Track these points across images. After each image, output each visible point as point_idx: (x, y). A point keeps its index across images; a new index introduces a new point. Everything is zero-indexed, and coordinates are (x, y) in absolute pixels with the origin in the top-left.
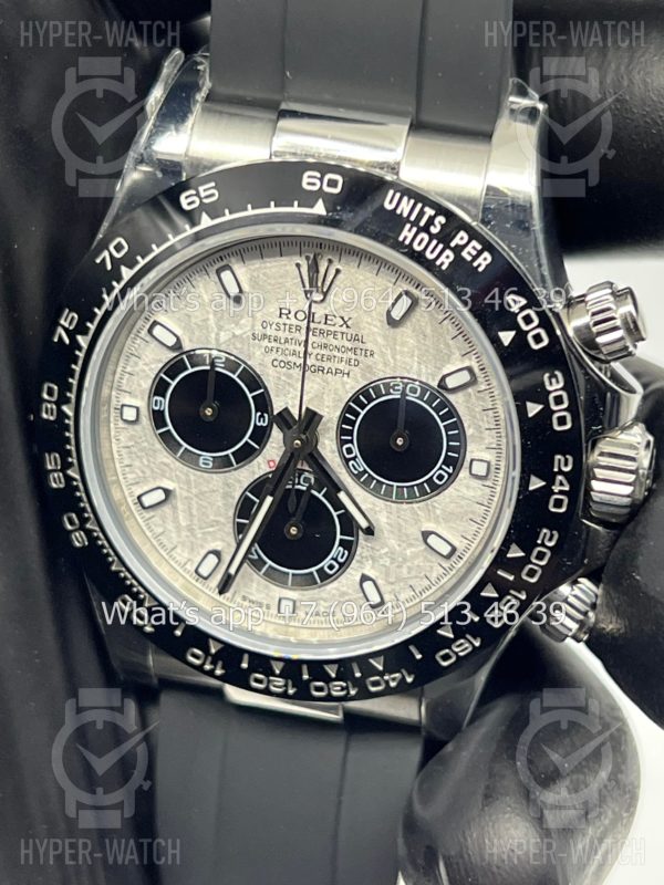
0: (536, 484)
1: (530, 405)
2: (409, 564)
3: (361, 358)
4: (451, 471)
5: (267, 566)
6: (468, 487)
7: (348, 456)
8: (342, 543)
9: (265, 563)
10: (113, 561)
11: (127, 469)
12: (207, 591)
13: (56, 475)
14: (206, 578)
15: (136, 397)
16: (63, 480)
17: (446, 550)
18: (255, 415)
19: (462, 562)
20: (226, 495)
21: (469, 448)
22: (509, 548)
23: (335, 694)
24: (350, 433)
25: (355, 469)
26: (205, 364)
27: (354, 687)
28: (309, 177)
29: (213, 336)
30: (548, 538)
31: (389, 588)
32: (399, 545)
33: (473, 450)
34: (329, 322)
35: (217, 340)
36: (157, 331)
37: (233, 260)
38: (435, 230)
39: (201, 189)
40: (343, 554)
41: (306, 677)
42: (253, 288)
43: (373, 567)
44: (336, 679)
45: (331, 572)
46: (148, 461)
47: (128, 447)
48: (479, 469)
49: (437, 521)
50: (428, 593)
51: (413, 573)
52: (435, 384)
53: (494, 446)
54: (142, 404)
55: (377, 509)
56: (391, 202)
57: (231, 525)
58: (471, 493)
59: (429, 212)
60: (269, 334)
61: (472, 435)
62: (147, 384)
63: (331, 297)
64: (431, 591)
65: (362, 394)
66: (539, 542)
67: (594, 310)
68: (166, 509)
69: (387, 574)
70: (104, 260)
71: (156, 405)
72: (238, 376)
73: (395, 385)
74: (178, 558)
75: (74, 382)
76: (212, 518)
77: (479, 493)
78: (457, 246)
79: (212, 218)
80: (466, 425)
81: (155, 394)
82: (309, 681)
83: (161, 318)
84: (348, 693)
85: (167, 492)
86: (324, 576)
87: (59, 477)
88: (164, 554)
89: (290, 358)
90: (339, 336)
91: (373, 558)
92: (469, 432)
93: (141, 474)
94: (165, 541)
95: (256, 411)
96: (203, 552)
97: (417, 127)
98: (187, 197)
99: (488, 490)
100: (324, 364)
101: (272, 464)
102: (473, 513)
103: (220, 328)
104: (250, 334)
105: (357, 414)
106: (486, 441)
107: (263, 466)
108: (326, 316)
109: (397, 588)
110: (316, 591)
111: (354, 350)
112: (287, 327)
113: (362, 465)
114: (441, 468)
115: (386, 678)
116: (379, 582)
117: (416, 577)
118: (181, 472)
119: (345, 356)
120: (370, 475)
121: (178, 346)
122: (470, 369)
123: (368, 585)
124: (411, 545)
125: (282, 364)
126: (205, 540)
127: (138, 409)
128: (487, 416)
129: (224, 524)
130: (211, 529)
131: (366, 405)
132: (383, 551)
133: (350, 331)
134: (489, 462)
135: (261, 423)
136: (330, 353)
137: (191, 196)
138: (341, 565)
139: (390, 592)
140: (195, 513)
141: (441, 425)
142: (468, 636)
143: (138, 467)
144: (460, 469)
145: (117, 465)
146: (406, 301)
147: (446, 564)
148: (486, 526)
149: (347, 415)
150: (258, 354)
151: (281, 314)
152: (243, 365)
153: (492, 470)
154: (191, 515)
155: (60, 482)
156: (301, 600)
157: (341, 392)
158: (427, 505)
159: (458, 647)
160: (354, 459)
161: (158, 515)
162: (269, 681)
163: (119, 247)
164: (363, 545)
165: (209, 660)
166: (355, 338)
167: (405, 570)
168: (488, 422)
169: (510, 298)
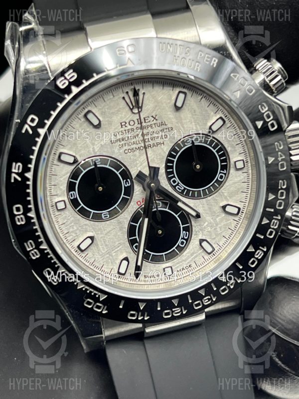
0: (271, 160)
1: (257, 123)
2: (219, 226)
3: (167, 133)
4: (225, 172)
5: (151, 256)
6: (236, 177)
7: (174, 185)
8: (184, 229)
10: (78, 284)
11: (66, 235)
12: (125, 281)
13: (33, 252)
14: (124, 274)
15: (60, 196)
16: (38, 253)
17: (235, 211)
18: (123, 182)
19: (244, 214)
20: (121, 229)
22: (269, 196)
23: (206, 304)
24: (172, 172)
25: (180, 189)
26: (91, 166)
27: (214, 296)
28: (119, 50)
29: (91, 149)
30: (283, 185)
32: (212, 219)
33: (233, 158)
34: (146, 121)
35: (94, 151)
36: (63, 157)
37: (89, 108)
39: (66, 75)
40: (186, 234)
41: (190, 301)
42: (104, 118)
43: (203, 234)
44: (205, 296)
45: (183, 246)
46: (76, 226)
47: (64, 224)
48: (240, 165)
49: (226, 199)
50: (232, 236)
51: (223, 229)
52: (206, 132)
53: (242, 152)
54: (66, 199)
56: (162, 49)
57: (128, 243)
58: (239, 179)
60: (119, 138)
61: (231, 151)
62: (64, 187)
63: (144, 108)
64: (234, 234)
65: (172, 151)
66: (280, 188)
68: (93, 248)
69: (210, 235)
70: (27, 130)
71: (72, 196)
72: (109, 166)
73: (187, 141)
74: (106, 270)
75: (31, 198)
76: (118, 243)
77: (242, 177)
79: (78, 87)
80: (226, 146)
81: (69, 192)
82: (192, 303)
83: (63, 150)
84: (212, 300)
85: (92, 238)
86: (181, 249)
87: (35, 252)
89: (133, 146)
90: (154, 126)
91: (201, 230)
92: (229, 149)
93: (75, 235)
94: (97, 265)
95: (123, 180)
96: (118, 262)
98: (60, 82)
99: (245, 174)
100: (150, 143)
101: (139, 203)
102: (242, 188)
103: (93, 144)
104: (109, 141)
105: (173, 162)
106: (238, 151)
107: (135, 206)
108: (145, 118)
109: (217, 239)
110: (179, 258)
112: (127, 131)
113: (182, 186)
114: (220, 173)
115: (228, 285)
116: (208, 240)
117: (225, 231)
118: (94, 225)
120: (188, 190)
121: (75, 161)
122: (221, 118)
123: (204, 244)
124: (218, 216)
125: (130, 151)
126: (117, 256)
127: (64, 201)
128: (235, 138)
129: (124, 243)
130: (118, 249)
131: (176, 156)
132: (205, 225)
133: (158, 122)
134: (243, 160)
135: (128, 185)
136: (152, 136)
137: (62, 80)
138: (187, 240)
139: (215, 243)
140: (108, 244)
141: (214, 151)
142: (260, 248)
143: (72, 232)
144: (230, 169)
145: (61, 235)
146: (182, 96)
147: (237, 219)
148: (249, 192)
149: (168, 164)
150: (116, 151)
151: (122, 126)
152: (110, 159)
153: (245, 163)
154: (106, 245)
155: (37, 255)
156: (173, 265)
157: (162, 153)
158: (219, 193)
159: (257, 255)
160: (178, 185)
161: (89, 253)
162: (173, 312)
163: (33, 120)
164: (195, 225)
165: (140, 314)
166: (162, 124)
167: (218, 229)
168: (236, 141)
169: (232, 75)
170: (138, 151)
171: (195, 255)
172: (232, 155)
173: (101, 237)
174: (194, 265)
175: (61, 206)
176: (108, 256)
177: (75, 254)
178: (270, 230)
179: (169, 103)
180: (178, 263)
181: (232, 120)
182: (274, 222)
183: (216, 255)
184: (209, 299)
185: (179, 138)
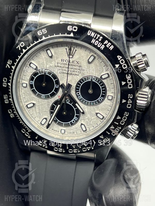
0: (124, 101)
1: (123, 82)
2: (93, 121)
3: (81, 71)
4: (103, 98)
5: (58, 122)
6: (107, 102)
7: (78, 95)
8: (76, 116)
9: (58, 121)
10: (21, 121)
11: (24, 98)
12: (43, 128)
13: (6, 100)
14: (43, 125)
15: (26, 81)
16: (8, 101)
17: (102, 117)
18: (55, 85)
19: (105, 120)
20: (48, 105)
21: (107, 93)
22: (117, 117)
23: (74, 152)
24: (79, 89)
25: (80, 98)
26: (43, 73)
27: (79, 150)
28: (69, 27)
29: (45, 66)
30: (126, 114)
31: (88, 126)
32: (90, 116)
33: (109, 93)
34: (73, 63)
35: (46, 67)
36: (31, 65)
37: (50, 48)
38: (100, 40)
39: (43, 30)
40: (77, 119)
41: (68, 148)
42: (55, 54)
43: (84, 121)
44: (75, 149)
46: (29, 96)
47: (24, 93)
48: (110, 98)
49: (99, 110)
50: (97, 128)
51: (94, 123)
52: (99, 77)
53: (113, 92)
54: (28, 83)
55: (85, 108)
56: (89, 33)
57: (49, 112)
58: (108, 104)
59: (98, 36)
60: (59, 65)
62: (29, 78)
63: (74, 57)
65: (81, 80)
66: (124, 115)
67: (138, 59)
68: (33, 108)
69: (87, 123)
70: (18, 48)
71: (31, 83)
72: (51, 76)
73: (89, 78)
74: (36, 120)
75: (11, 77)
76: (45, 110)
77: (110, 103)
78: (105, 44)
79: (45, 37)
80: (107, 87)
81: (31, 80)
82: (68, 149)
83: (32, 62)
84: (78, 152)
85: (34, 104)
86: (72, 124)
88: (33, 119)
89: (64, 71)
90: (76, 66)
91: (84, 119)
92: (107, 89)
93: (27, 100)
94: (33, 116)
95: (56, 84)
96: (42, 119)
97: (95, 15)
98: (39, 32)
99: (112, 103)
100: (72, 73)
101: (59, 97)
102: (108, 108)
103: (47, 64)
104: (54, 65)
105: (80, 85)
106: (112, 91)
107: (57, 98)
108: (73, 61)
109: (90, 126)
110: (70, 127)
111: (80, 69)
112: (63, 64)
113: (81, 97)
114: (100, 98)
115: (87, 148)
116: (85, 125)
117: (94, 124)
118: (37, 99)
119: (77, 71)
120: (83, 99)
121: (36, 69)
122: (108, 74)
123: (83, 126)
124: (93, 116)
125: (62, 73)
126: (43, 116)
127: (27, 84)
128: (112, 85)
129: (48, 112)
130: (44, 113)
131: (82, 83)
132: (86, 118)
133: (79, 65)
134: (112, 96)
135: (57, 87)
136: (74, 70)
138: (76, 121)
139: (88, 128)
140: (40, 109)
141: (101, 87)
142: (107, 138)
143: (27, 98)
144: (105, 98)
145: (22, 98)
146: (92, 57)
147: (101, 121)
148: (111, 111)
149: (78, 85)
151: (62, 61)
152: (52, 73)
153: (113, 98)
154: (39, 109)
156: (66, 130)
157: (76, 79)
158: (97, 106)
159: (104, 140)
160: (79, 96)
161: (31, 110)
162: (59, 149)
163: (22, 44)
164: (82, 116)
165: (44, 144)
166: (80, 67)
167: (91, 122)
168: (112, 87)
169: (118, 56)
170: (66, 74)
171: (77, 129)
173: (38, 105)
174: (75, 133)
175: (25, 85)
176: (39, 114)
177: (25, 108)
178: (114, 132)
180: (69, 130)
181: (113, 77)
182: (117, 129)
183: (87, 133)
184: (76, 151)
185: (86, 75)
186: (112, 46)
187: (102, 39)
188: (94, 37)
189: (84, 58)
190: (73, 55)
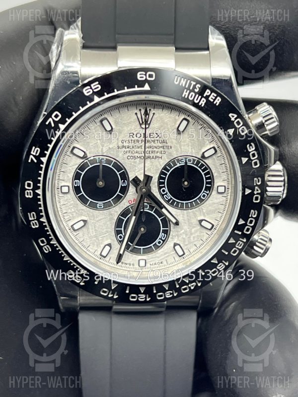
0: (248, 191)
1: (243, 159)
3: (166, 150)
4: (208, 193)
5: (131, 247)
6: (216, 199)
7: (163, 193)
8: (163, 231)
10: (64, 256)
11: (65, 214)
12: (105, 263)
13: (34, 222)
14: (105, 257)
15: (66, 182)
16: (37, 223)
17: (209, 226)
18: (121, 182)
20: (111, 219)
21: (215, 182)
22: (239, 221)
23: (167, 297)
24: (164, 183)
25: (167, 198)
26: (97, 163)
27: (176, 292)
28: (140, 74)
29: (100, 149)
30: (254, 214)
31: (186, 247)
32: (189, 228)
33: (217, 182)
34: (151, 136)
35: (102, 151)
36: (75, 151)
37: (106, 116)
38: (197, 90)
39: (92, 85)
40: (164, 236)
42: (117, 126)
43: (178, 239)
44: (168, 290)
45: (159, 245)
46: (74, 209)
47: (64, 205)
48: (221, 189)
49: (204, 215)
50: (202, 246)
51: (196, 239)
52: (199, 156)
53: (226, 179)
54: (70, 185)
55: (178, 214)
56: (177, 81)
57: (114, 232)
58: (218, 201)
59: (193, 83)
60: (125, 145)
61: (216, 176)
62: (71, 175)
63: (151, 126)
64: (204, 245)
65: (167, 165)
66: (250, 216)
68: (84, 229)
69: (184, 242)
70: (50, 123)
71: (76, 184)
72: (112, 166)
73: (181, 160)
74: (91, 250)
75: (41, 179)
76: (105, 230)
77: (221, 200)
78: (206, 96)
79: (99, 97)
80: (213, 172)
81: (75, 179)
82: (156, 293)
83: (77, 145)
84: (173, 295)
85: (85, 221)
86: (157, 247)
87: (36, 223)
88: (84, 249)
89: (135, 155)
90: (156, 142)
91: (178, 236)
92: (215, 175)
93: (71, 216)
94: (85, 244)
95: (121, 180)
96: (102, 246)
97: (178, 49)
98: (86, 90)
99: (225, 198)
100: (150, 155)
101: (130, 202)
102: (219, 209)
103: (103, 146)
104: (116, 146)
105: (166, 175)
106: (223, 178)
107: (126, 204)
108: (150, 134)
109: (189, 246)
110: (154, 254)
111: (163, 147)
112: (133, 141)
113: (169, 196)
114: (204, 192)
115: (189, 286)
116: (181, 245)
117: (197, 240)
118: (89, 212)
119: (159, 150)
120: (173, 200)
121: (85, 157)
122: (214, 148)
123: (177, 248)
124: (194, 227)
125: (132, 158)
126: (103, 240)
128: (222, 167)
129: (111, 232)
130: (105, 235)
131: (169, 170)
132: (181, 232)
134: (225, 186)
135: (124, 185)
136: (153, 150)
137: (88, 89)
138: (164, 241)
139: (186, 249)
140: (97, 229)
141: (203, 173)
142: (223, 261)
143: (70, 213)
144: (212, 191)
145: (60, 213)
146: (185, 123)
147: (209, 232)
148: (225, 213)
149: (162, 176)
150: (121, 155)
151: (130, 136)
152: (114, 161)
153: (226, 189)
154: (95, 230)
155: (36, 225)
156: (148, 259)
157: (159, 166)
158: (199, 208)
159: (220, 266)
160: (166, 194)
161: (80, 233)
162: (138, 297)
163: (56, 116)
164: (173, 230)
165: (111, 292)
166: (163, 142)
167: (192, 238)
168: (223, 169)
169: (230, 115)
170: (139, 159)
171: (168, 255)
172: (217, 180)
173: (93, 223)
174: (165, 263)
175: (65, 190)
176: (95, 239)
177: (69, 231)
178: (234, 249)
179: (173, 126)
180: (152, 258)
181: (223, 152)
182: (239, 243)
183: (185, 259)
184: (171, 294)
185: (175, 156)
186: (218, 98)
187: (199, 88)
188: (187, 86)
189: (169, 126)
190: (149, 123)
